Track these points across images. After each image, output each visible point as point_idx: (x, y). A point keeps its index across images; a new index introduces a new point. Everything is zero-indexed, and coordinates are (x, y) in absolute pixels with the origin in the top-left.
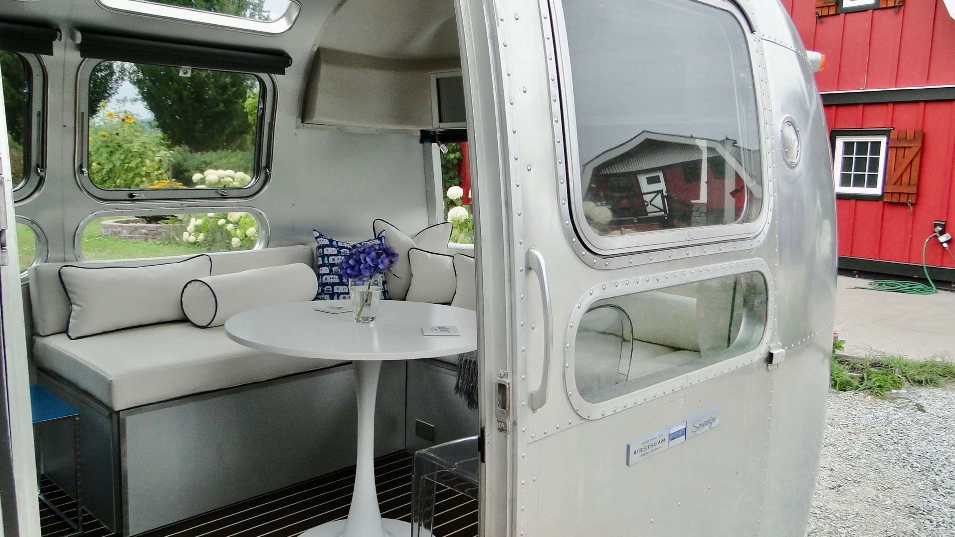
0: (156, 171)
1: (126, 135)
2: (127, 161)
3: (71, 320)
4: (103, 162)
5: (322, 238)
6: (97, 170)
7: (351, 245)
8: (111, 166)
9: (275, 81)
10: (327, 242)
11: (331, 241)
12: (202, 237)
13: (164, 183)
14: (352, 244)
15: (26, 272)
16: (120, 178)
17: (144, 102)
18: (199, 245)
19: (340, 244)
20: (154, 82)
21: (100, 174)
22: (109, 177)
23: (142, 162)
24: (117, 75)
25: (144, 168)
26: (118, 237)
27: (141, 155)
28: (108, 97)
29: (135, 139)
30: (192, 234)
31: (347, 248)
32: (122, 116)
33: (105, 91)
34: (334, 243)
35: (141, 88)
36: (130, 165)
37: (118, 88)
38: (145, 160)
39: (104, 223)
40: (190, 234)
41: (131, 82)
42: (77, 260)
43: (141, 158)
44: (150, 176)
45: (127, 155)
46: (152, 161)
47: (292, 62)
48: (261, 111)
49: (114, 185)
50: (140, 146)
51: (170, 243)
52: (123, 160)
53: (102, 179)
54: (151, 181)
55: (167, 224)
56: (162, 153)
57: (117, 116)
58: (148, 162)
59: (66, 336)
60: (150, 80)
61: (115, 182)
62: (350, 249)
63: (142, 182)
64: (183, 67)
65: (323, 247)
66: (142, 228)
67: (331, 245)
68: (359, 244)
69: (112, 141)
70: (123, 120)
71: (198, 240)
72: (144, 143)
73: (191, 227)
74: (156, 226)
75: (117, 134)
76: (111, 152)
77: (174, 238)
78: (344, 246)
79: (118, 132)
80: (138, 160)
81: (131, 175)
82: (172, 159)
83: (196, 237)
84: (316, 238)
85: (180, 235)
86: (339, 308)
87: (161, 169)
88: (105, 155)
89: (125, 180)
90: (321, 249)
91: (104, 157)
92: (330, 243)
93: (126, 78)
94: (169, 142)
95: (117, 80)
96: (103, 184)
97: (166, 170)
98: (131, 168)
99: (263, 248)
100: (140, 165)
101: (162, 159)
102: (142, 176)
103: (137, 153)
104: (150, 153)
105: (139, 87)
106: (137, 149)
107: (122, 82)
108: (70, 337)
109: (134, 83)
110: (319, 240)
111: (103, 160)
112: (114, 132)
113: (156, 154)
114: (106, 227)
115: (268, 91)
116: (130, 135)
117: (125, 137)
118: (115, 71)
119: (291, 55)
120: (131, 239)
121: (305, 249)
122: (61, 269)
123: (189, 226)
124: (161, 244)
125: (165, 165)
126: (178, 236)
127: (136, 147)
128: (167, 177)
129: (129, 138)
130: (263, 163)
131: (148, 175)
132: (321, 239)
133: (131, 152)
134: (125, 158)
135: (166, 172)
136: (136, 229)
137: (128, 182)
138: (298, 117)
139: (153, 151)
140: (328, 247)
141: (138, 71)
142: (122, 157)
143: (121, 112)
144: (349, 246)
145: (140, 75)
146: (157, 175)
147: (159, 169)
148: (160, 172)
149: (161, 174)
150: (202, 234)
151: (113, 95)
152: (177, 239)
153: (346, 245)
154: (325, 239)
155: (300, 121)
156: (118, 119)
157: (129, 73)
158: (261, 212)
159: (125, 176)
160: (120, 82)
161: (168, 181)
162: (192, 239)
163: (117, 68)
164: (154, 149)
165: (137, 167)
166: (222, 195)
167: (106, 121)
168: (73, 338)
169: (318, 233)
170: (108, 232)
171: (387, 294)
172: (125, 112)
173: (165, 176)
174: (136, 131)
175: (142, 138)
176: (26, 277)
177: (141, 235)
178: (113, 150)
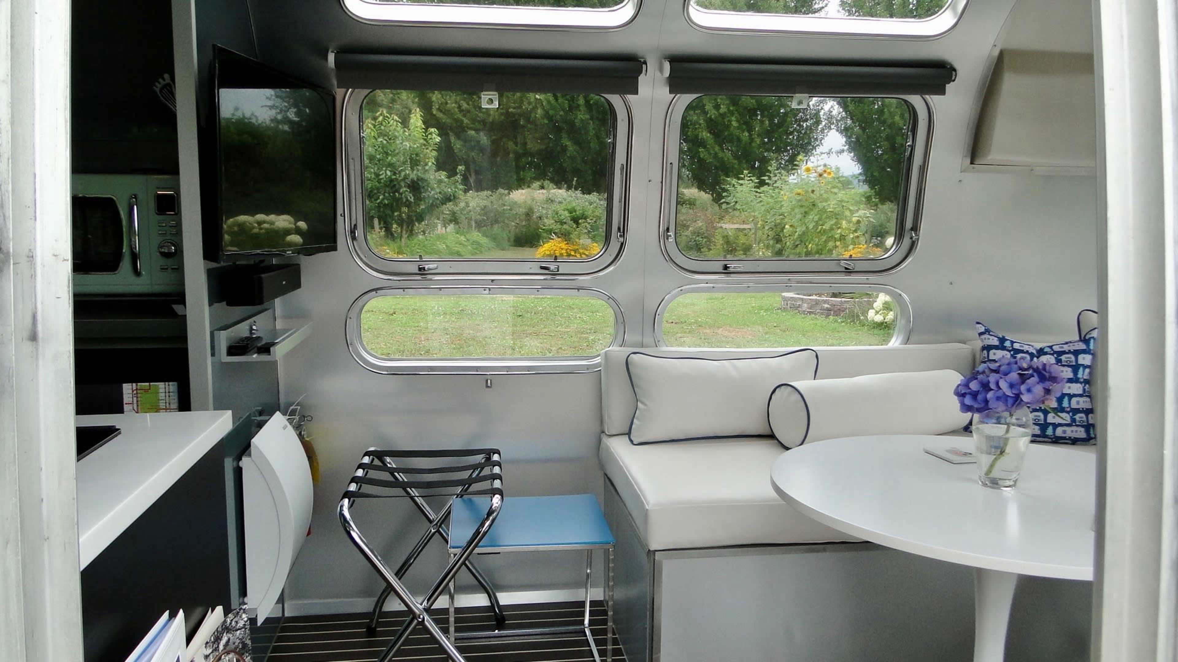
0: (853, 233)
1: (823, 192)
2: (821, 223)
3: (635, 420)
4: (796, 224)
5: (989, 334)
6: (790, 233)
7: (1035, 349)
8: (804, 229)
9: (931, 104)
10: (995, 342)
11: (1002, 340)
12: (892, 317)
13: (861, 248)
14: (1039, 346)
15: (600, 357)
16: (812, 242)
17: (851, 153)
18: (886, 327)
19: (1016, 346)
20: (863, 129)
21: (792, 238)
22: (801, 241)
23: (836, 224)
24: (824, 123)
25: (839, 231)
26: (797, 311)
27: (837, 216)
28: (812, 150)
29: (832, 196)
30: (880, 313)
31: (1027, 352)
32: (820, 169)
33: (809, 143)
34: (1007, 344)
35: (848, 137)
36: (824, 227)
37: (822, 139)
38: (840, 221)
39: (783, 294)
40: (877, 313)
41: (837, 131)
42: (657, 346)
43: (837, 218)
44: (845, 239)
45: (822, 216)
46: (850, 222)
47: (956, 75)
48: (910, 149)
49: (805, 250)
50: (837, 204)
51: (853, 321)
52: (817, 222)
53: (794, 243)
54: (846, 247)
55: (852, 298)
56: (861, 213)
57: (814, 171)
58: (844, 224)
59: (628, 439)
60: (860, 126)
61: (807, 247)
62: (1032, 355)
63: (836, 247)
64: (797, 95)
65: (988, 348)
66: (825, 302)
67: (1001, 347)
68: (1049, 347)
69: (806, 200)
70: (821, 175)
71: (886, 320)
72: (842, 201)
73: (878, 304)
74: (841, 301)
75: (813, 191)
76: (806, 212)
77: (858, 316)
78: (1022, 348)
79: (814, 189)
80: (833, 222)
81: (824, 238)
82: (872, 220)
83: (884, 317)
84: (981, 334)
85: (865, 313)
86: (965, 454)
87: (859, 232)
88: (799, 216)
89: (817, 245)
90: (985, 352)
91: (797, 218)
92: (1000, 343)
93: (832, 127)
94: (877, 200)
95: (823, 130)
96: (794, 249)
97: (863, 232)
98: (824, 231)
99: (901, 344)
100: (834, 227)
101: (861, 219)
102: (836, 240)
103: (832, 214)
104: (847, 213)
105: (846, 136)
106: (833, 208)
107: (828, 132)
108: (631, 441)
109: (841, 132)
110: (983, 337)
111: (794, 221)
112: (810, 190)
113: (853, 214)
114: (785, 299)
115: (919, 120)
116: (826, 192)
117: (821, 195)
118: (822, 119)
119: (956, 65)
120: (810, 314)
121: (964, 349)
122: (628, 356)
123: (876, 301)
124: (842, 322)
125: (863, 227)
126: (863, 314)
127: (831, 206)
128: (864, 242)
129: (825, 196)
130: (909, 224)
131: (842, 238)
132: (986, 336)
133: (826, 212)
134: (820, 219)
135: (864, 234)
136: (817, 302)
137: (820, 247)
138: (966, 156)
139: (850, 210)
140: (996, 349)
141: (847, 118)
142: (816, 218)
143: (820, 166)
144: (1031, 350)
145: (849, 122)
146: (853, 238)
147: (855, 231)
148: (856, 234)
149: (858, 237)
150: (891, 313)
151: (817, 148)
152: (862, 318)
153: (1026, 348)
154: (993, 337)
155: (969, 161)
156: (816, 174)
157: (836, 120)
158: (900, 292)
159: (817, 240)
160: (826, 131)
161: (865, 246)
162: (879, 318)
163: (823, 115)
164: (851, 208)
165: (831, 229)
166: (846, 268)
167: (803, 177)
168: (635, 443)
169: (983, 328)
170: (787, 304)
171: (1092, 430)
172: (825, 165)
173: (862, 239)
174: (834, 187)
175: (839, 195)
176: (598, 363)
177: (824, 310)
178: (807, 210)
